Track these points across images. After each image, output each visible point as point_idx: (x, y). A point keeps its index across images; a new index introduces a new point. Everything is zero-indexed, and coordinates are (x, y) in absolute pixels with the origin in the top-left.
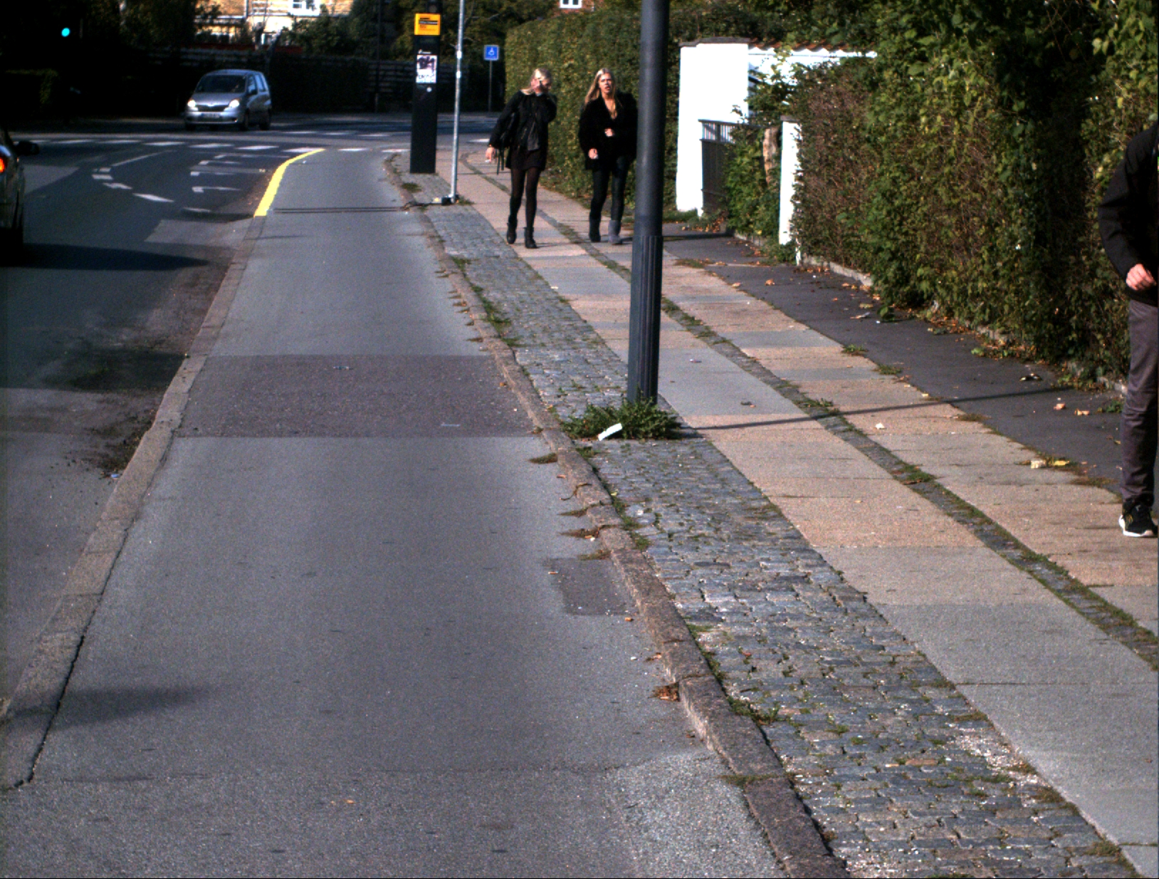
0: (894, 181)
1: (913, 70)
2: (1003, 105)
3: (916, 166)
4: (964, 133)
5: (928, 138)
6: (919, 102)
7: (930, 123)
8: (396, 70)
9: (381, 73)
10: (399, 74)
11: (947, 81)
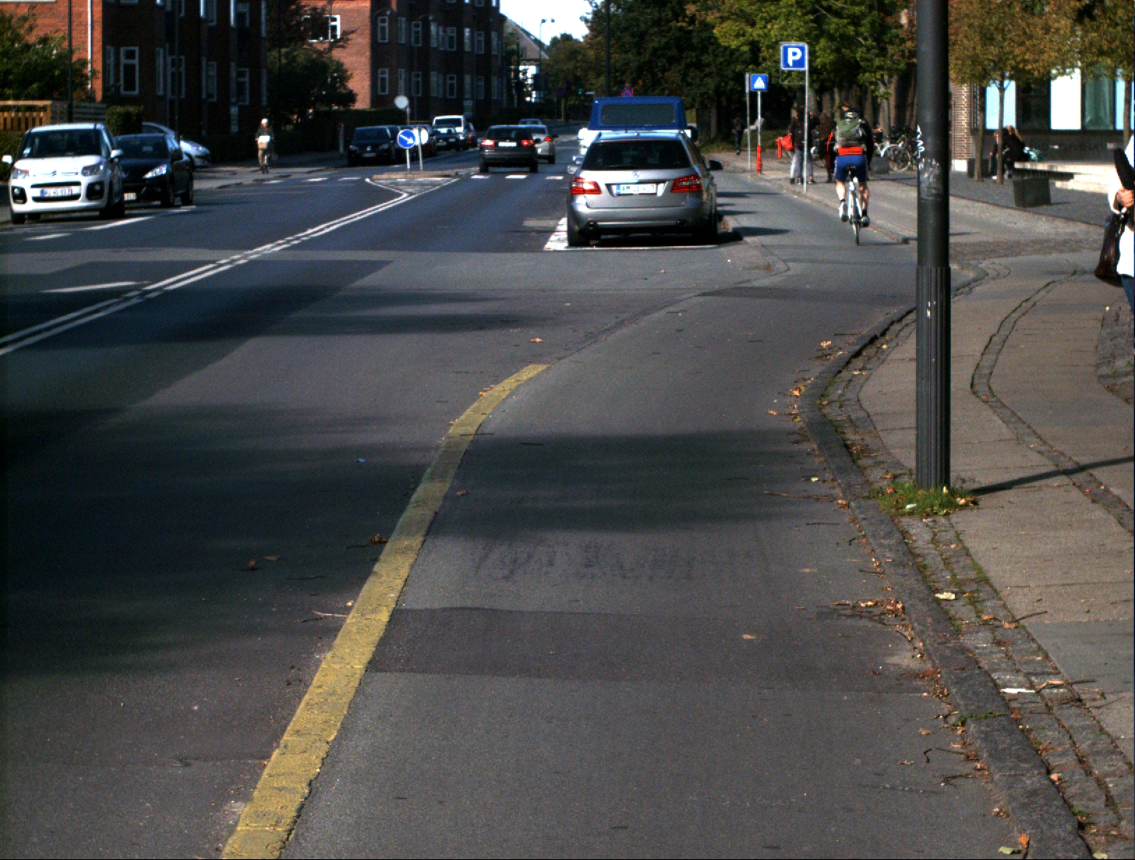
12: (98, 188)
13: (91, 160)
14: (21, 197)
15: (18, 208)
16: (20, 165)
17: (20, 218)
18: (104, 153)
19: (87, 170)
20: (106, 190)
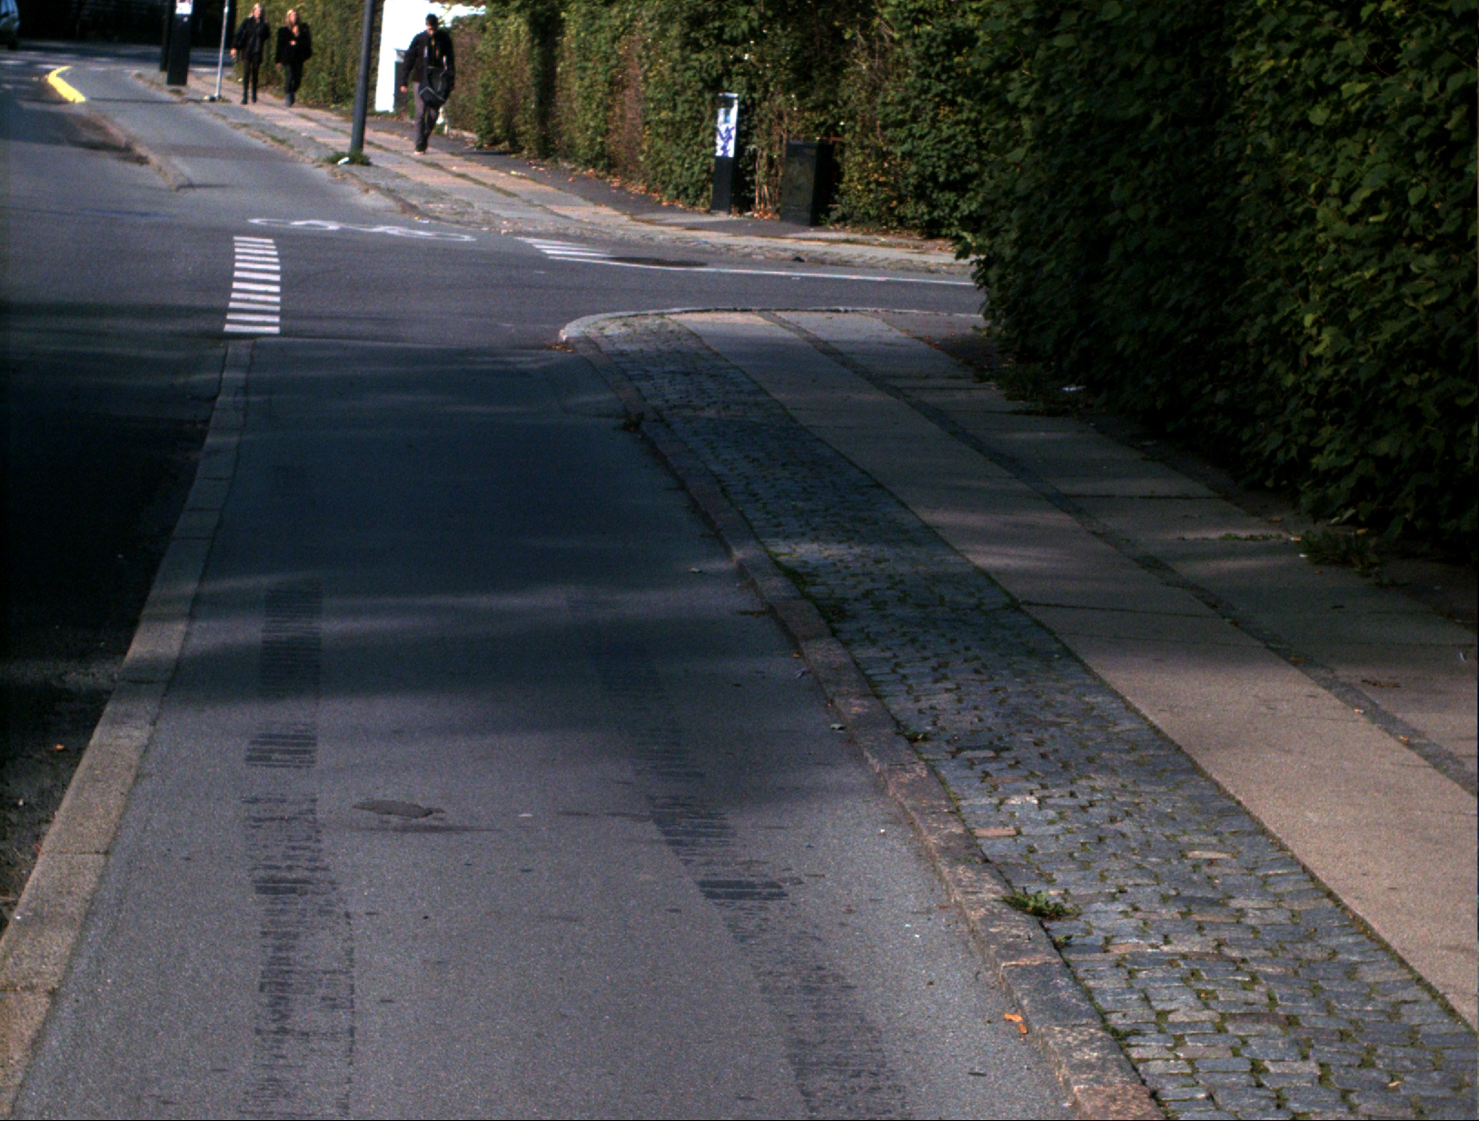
0: (489, 79)
1: (499, 22)
2: (532, 40)
3: (499, 71)
4: (518, 54)
5: (505, 56)
6: (501, 38)
7: (505, 49)
11: (512, 28)
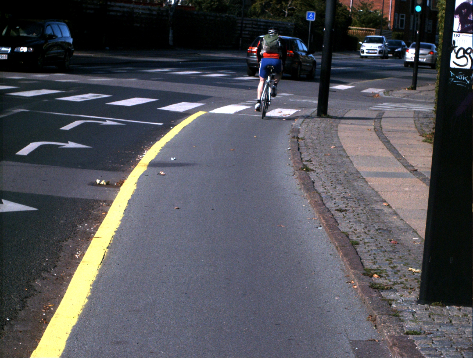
8: (252, 24)
9: (244, 25)
10: (254, 26)
12: (381, 51)
13: (380, 45)
14: (363, 52)
15: (362, 54)
16: (364, 44)
17: (362, 57)
18: (384, 43)
19: (379, 47)
20: (383, 52)
